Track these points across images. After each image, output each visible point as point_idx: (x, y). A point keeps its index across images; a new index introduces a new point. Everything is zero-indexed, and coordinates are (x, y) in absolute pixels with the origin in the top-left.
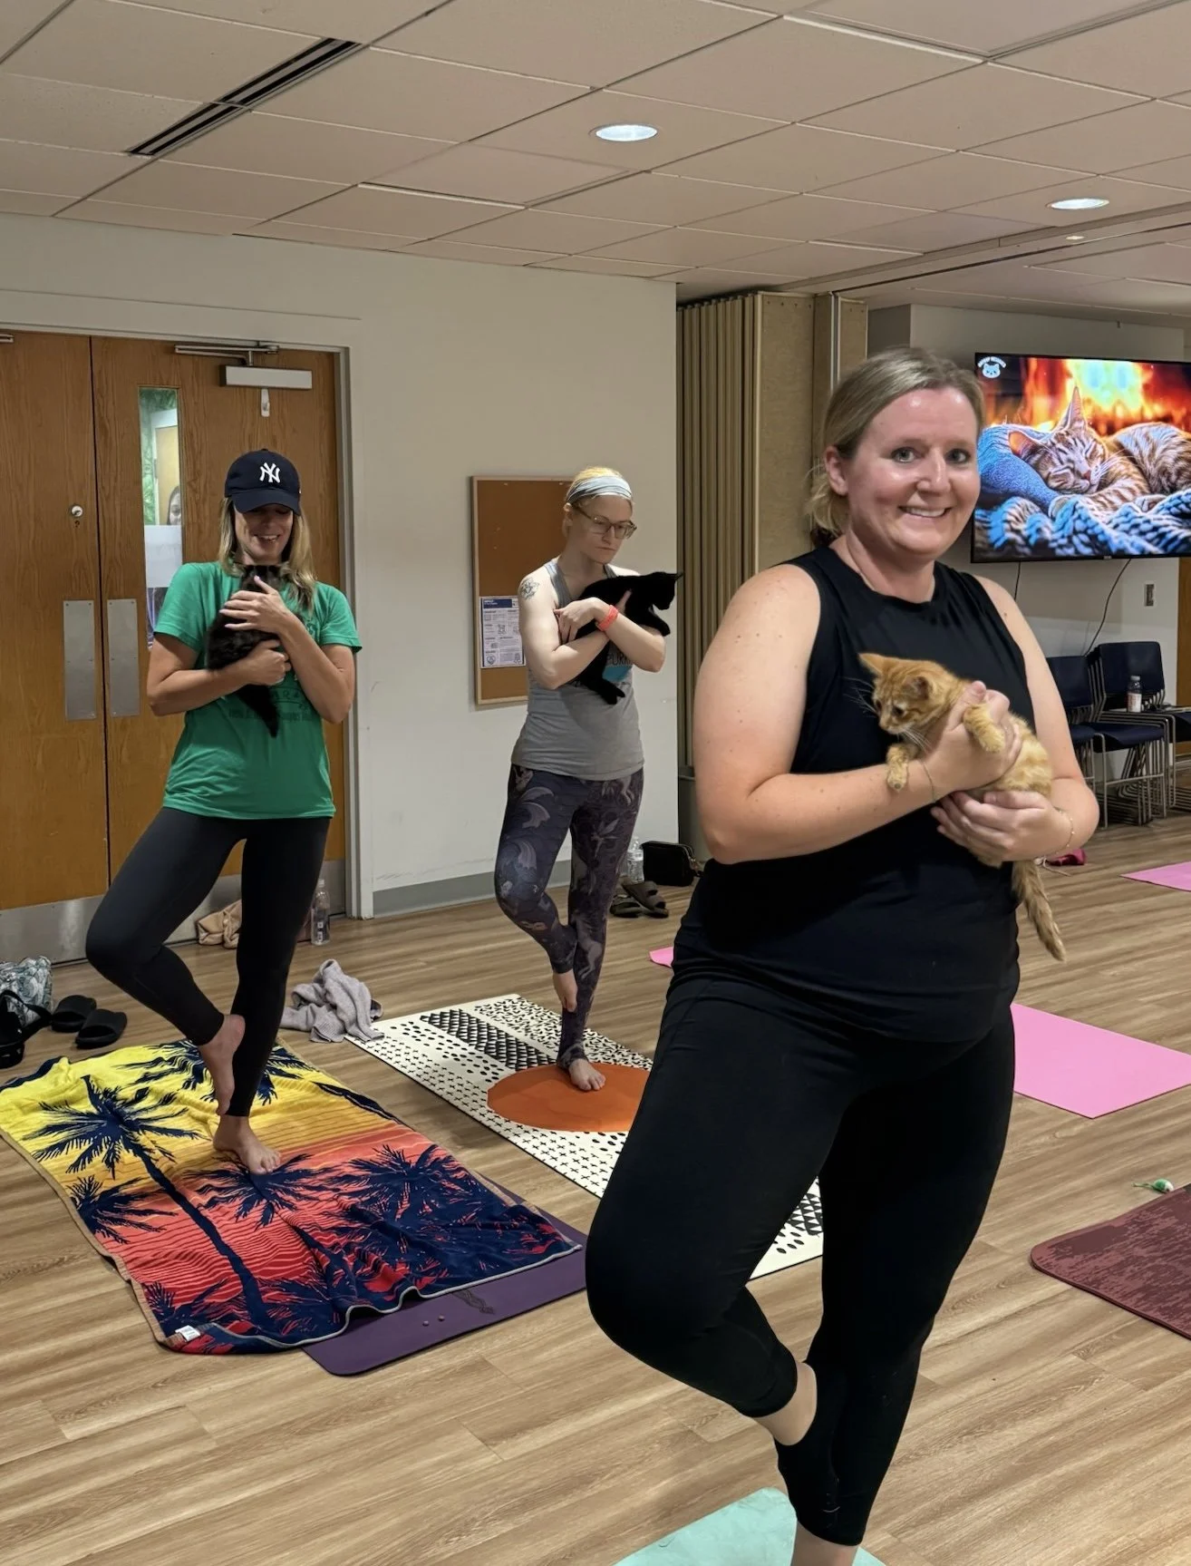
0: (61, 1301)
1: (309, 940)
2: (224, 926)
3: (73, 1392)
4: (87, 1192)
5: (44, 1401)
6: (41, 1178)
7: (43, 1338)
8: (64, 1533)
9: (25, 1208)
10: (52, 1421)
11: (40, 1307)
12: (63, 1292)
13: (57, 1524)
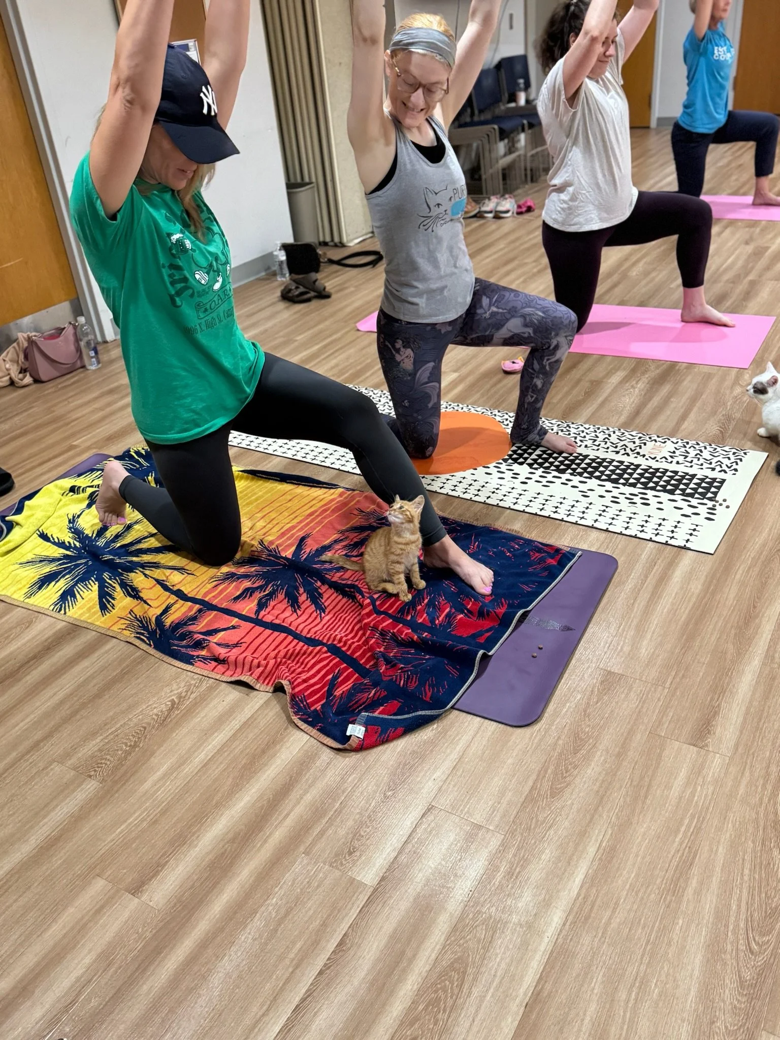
0: (219, 738)
1: (83, 367)
2: (8, 370)
3: (322, 833)
4: (145, 628)
5: (307, 853)
6: (75, 628)
7: (237, 788)
8: (476, 992)
9: (85, 663)
10: (337, 873)
11: (201, 756)
12: (207, 733)
13: (460, 986)
